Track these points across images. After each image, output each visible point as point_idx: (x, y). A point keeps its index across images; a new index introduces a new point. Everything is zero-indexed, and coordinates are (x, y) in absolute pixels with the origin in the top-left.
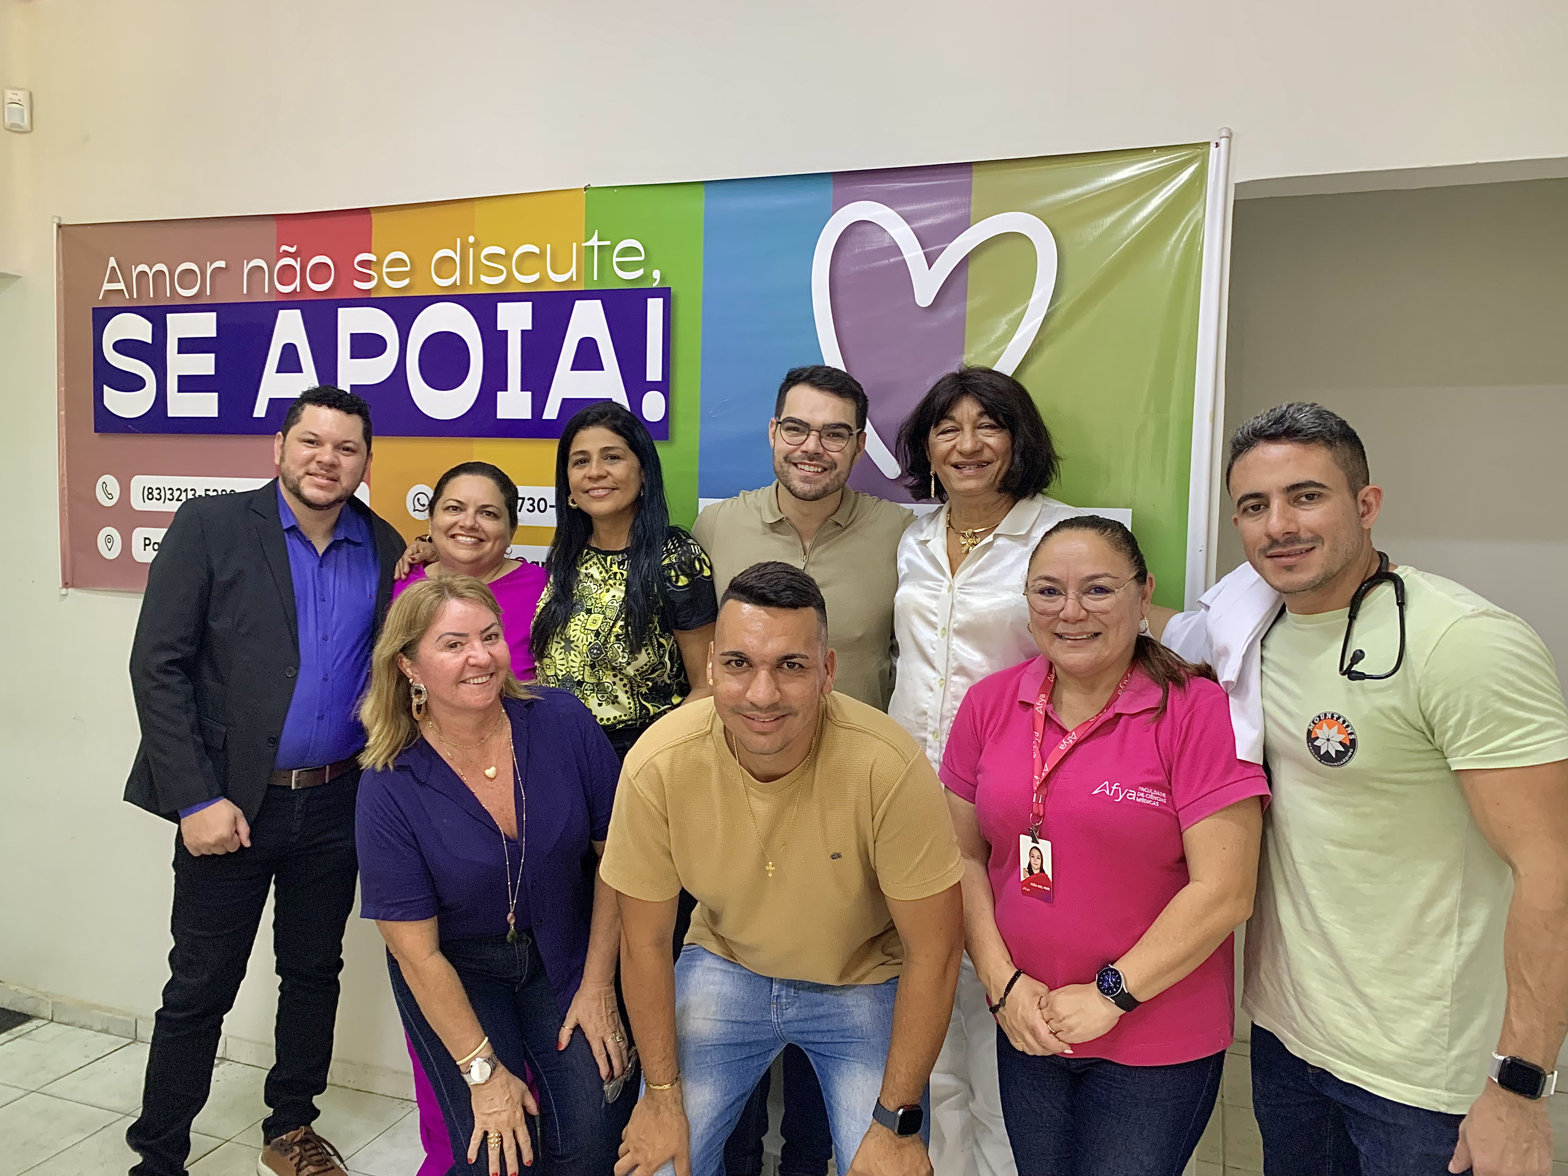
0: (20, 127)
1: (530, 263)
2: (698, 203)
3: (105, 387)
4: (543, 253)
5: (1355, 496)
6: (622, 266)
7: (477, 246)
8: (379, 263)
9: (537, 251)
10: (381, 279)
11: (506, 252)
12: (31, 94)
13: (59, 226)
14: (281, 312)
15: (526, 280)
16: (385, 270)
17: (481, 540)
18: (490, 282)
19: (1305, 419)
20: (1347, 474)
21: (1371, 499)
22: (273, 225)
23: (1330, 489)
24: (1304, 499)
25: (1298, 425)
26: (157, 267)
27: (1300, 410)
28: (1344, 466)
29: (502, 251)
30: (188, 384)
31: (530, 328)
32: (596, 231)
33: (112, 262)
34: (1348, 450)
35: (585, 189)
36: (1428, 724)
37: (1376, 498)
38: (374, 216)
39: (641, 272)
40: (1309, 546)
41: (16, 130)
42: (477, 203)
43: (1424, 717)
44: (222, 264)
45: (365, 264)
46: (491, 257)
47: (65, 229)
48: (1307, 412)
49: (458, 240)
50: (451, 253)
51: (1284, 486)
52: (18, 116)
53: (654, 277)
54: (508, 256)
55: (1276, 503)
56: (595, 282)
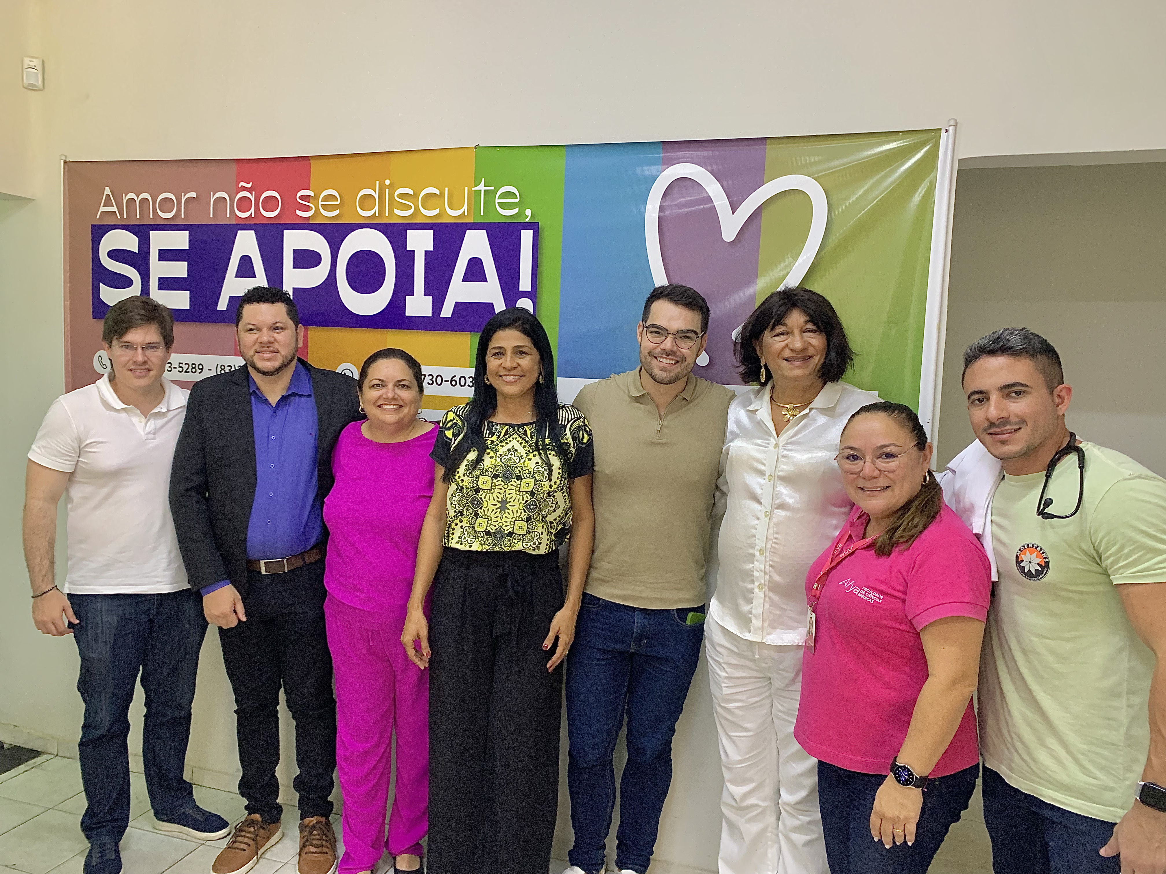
0: (36, 86)
1: (432, 201)
2: (560, 161)
3: (101, 284)
4: (442, 194)
5: (1052, 393)
6: (502, 205)
7: (392, 187)
8: (316, 197)
9: (438, 192)
10: (317, 209)
11: (414, 193)
12: (43, 61)
13: (65, 162)
14: (239, 232)
15: (429, 214)
16: (320, 203)
17: (401, 406)
18: (402, 214)
19: (1015, 340)
20: (1044, 377)
21: (1063, 393)
22: (234, 166)
23: (1032, 388)
24: (1014, 395)
25: (1010, 344)
26: (143, 195)
27: (1012, 333)
28: (1044, 371)
29: (411, 192)
30: (166, 284)
31: (432, 249)
32: (483, 179)
33: (107, 191)
34: (1047, 361)
35: (475, 147)
36: (1097, 552)
37: (1067, 393)
38: (313, 162)
39: (516, 210)
40: (1017, 427)
41: (31, 88)
42: (391, 155)
43: (1094, 547)
44: (194, 195)
45: (304, 198)
46: (402, 196)
47: (70, 164)
48: (1017, 334)
49: (377, 182)
50: (370, 191)
51: (999, 386)
52: (34, 78)
53: (527, 214)
54: (415, 196)
55: (994, 397)
56: (482, 216)
